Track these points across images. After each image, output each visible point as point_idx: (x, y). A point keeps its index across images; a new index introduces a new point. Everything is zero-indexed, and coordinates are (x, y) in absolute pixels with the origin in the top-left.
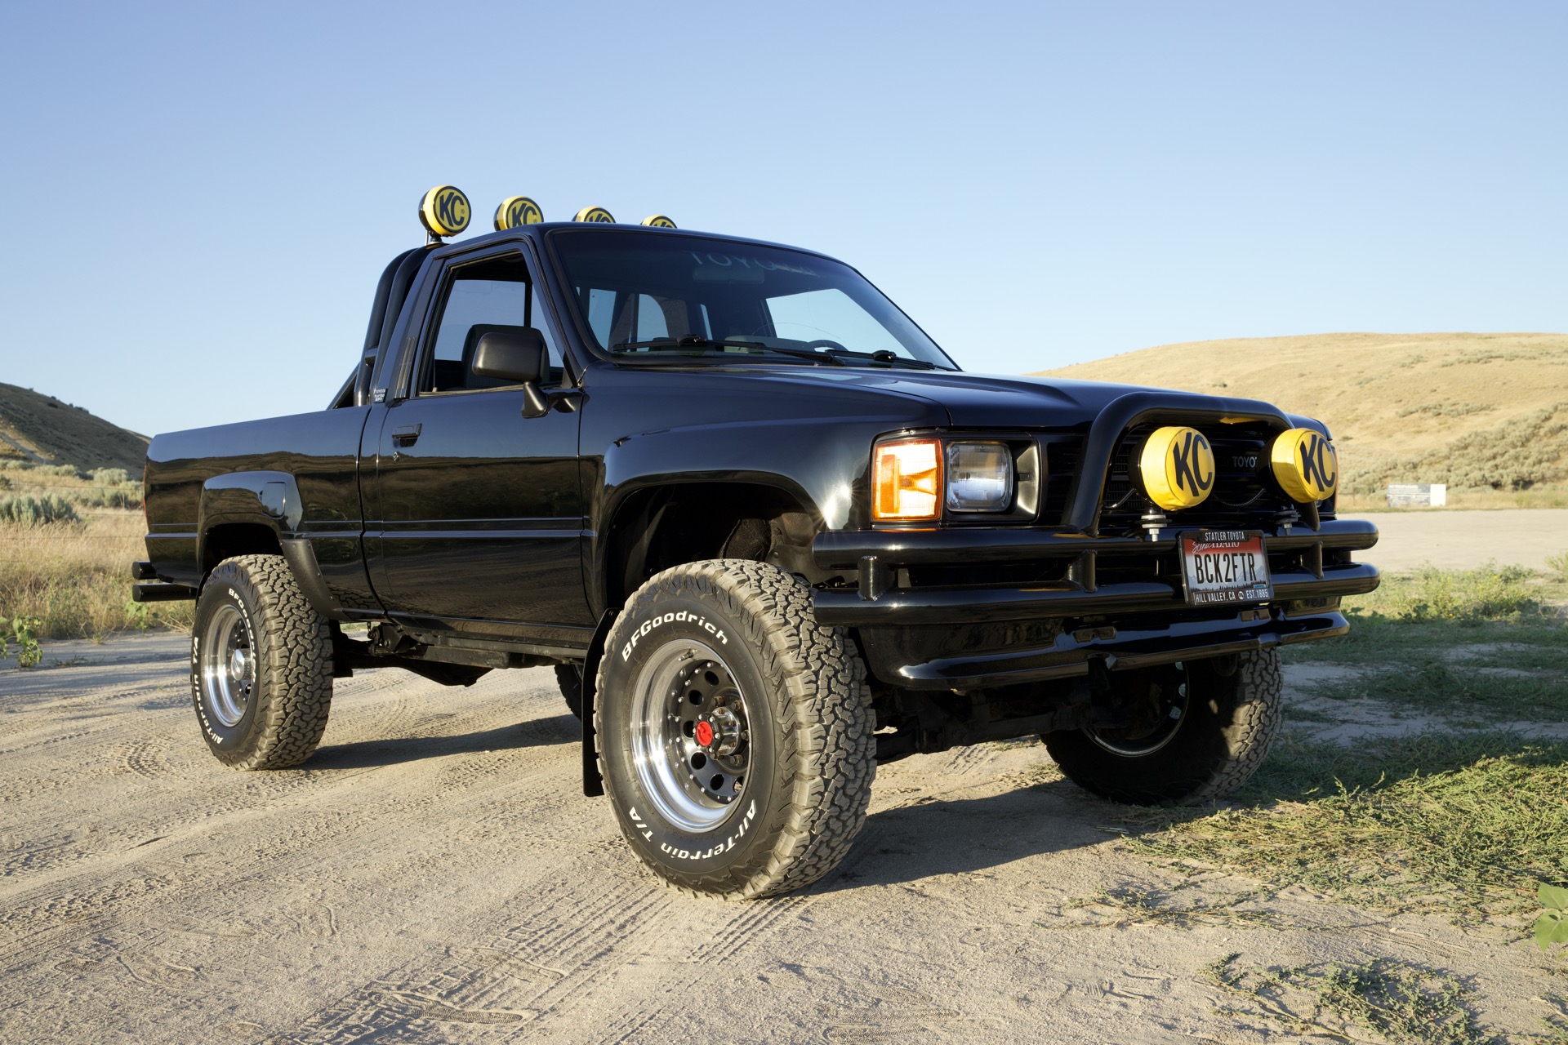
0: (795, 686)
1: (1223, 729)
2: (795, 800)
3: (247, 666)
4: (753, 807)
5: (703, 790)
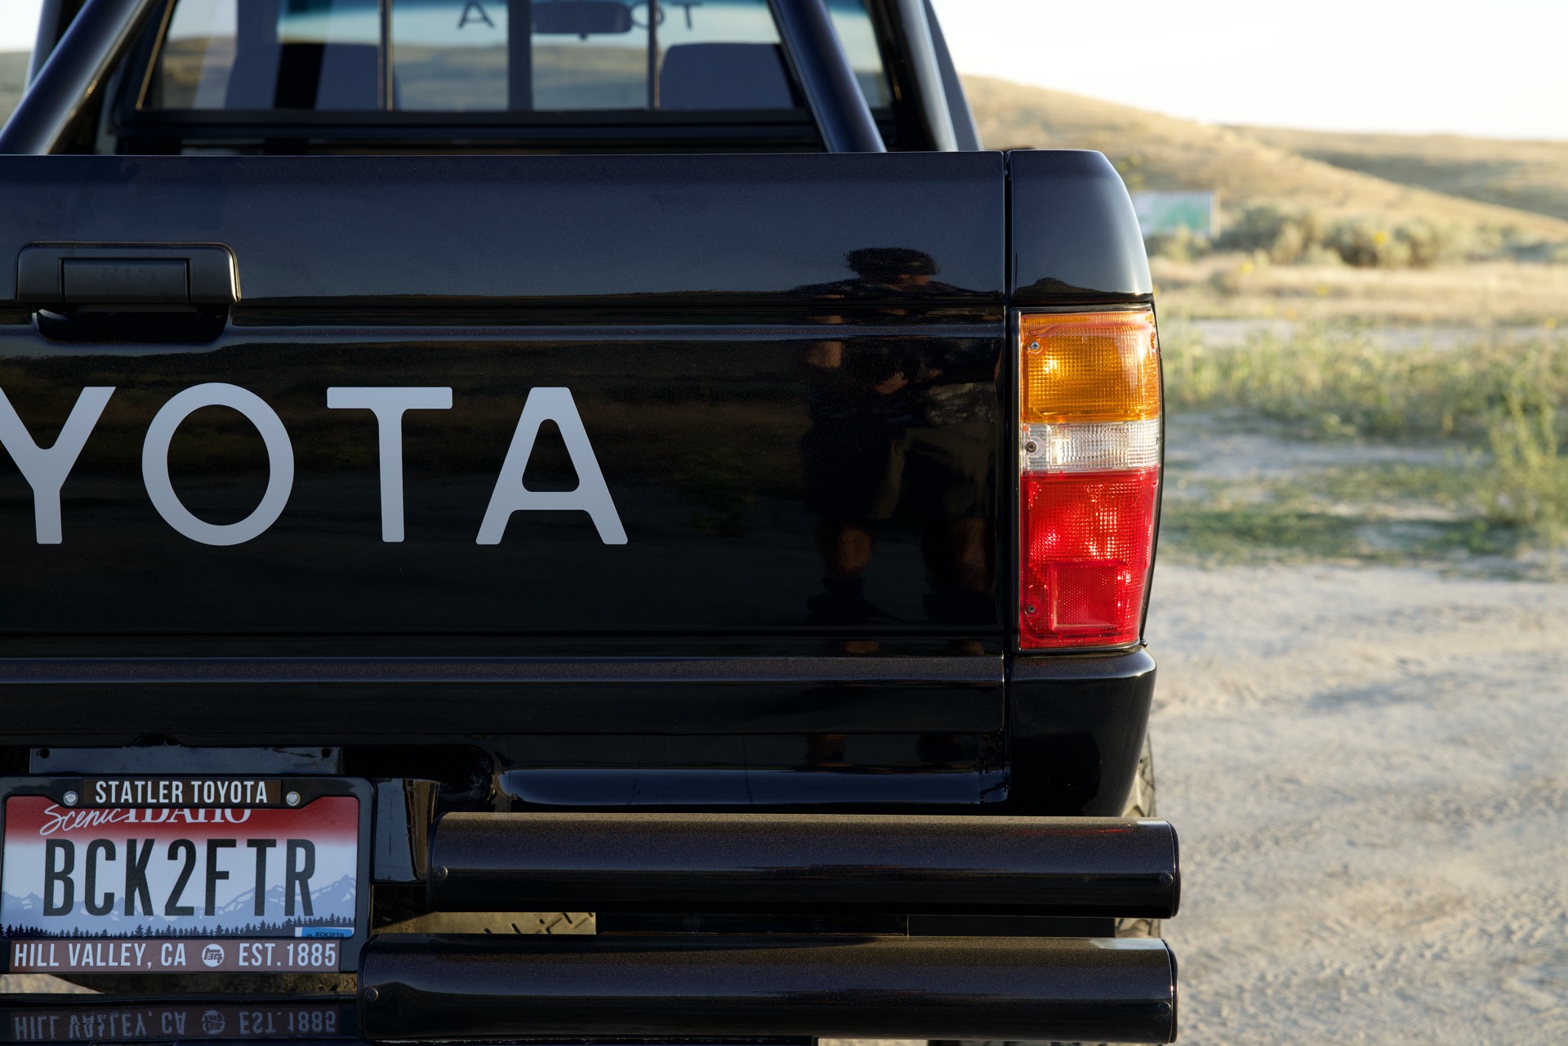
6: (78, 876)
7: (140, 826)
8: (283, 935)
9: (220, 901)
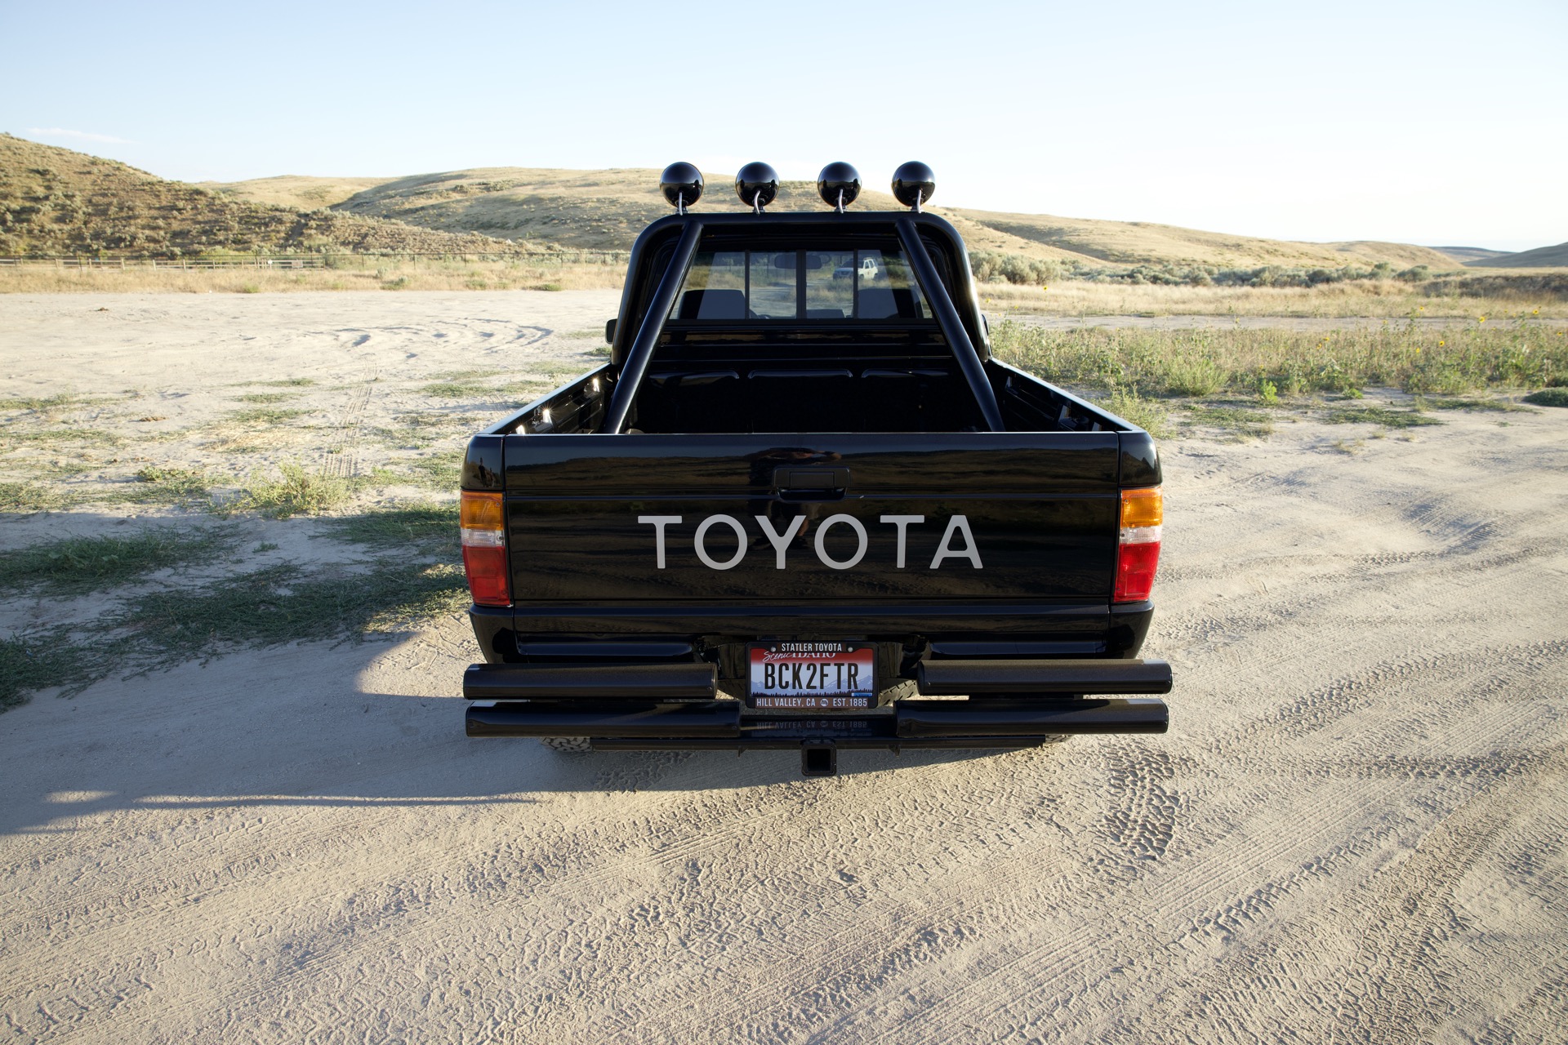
6: (776, 675)
7: (797, 659)
8: (848, 695)
9: (825, 684)
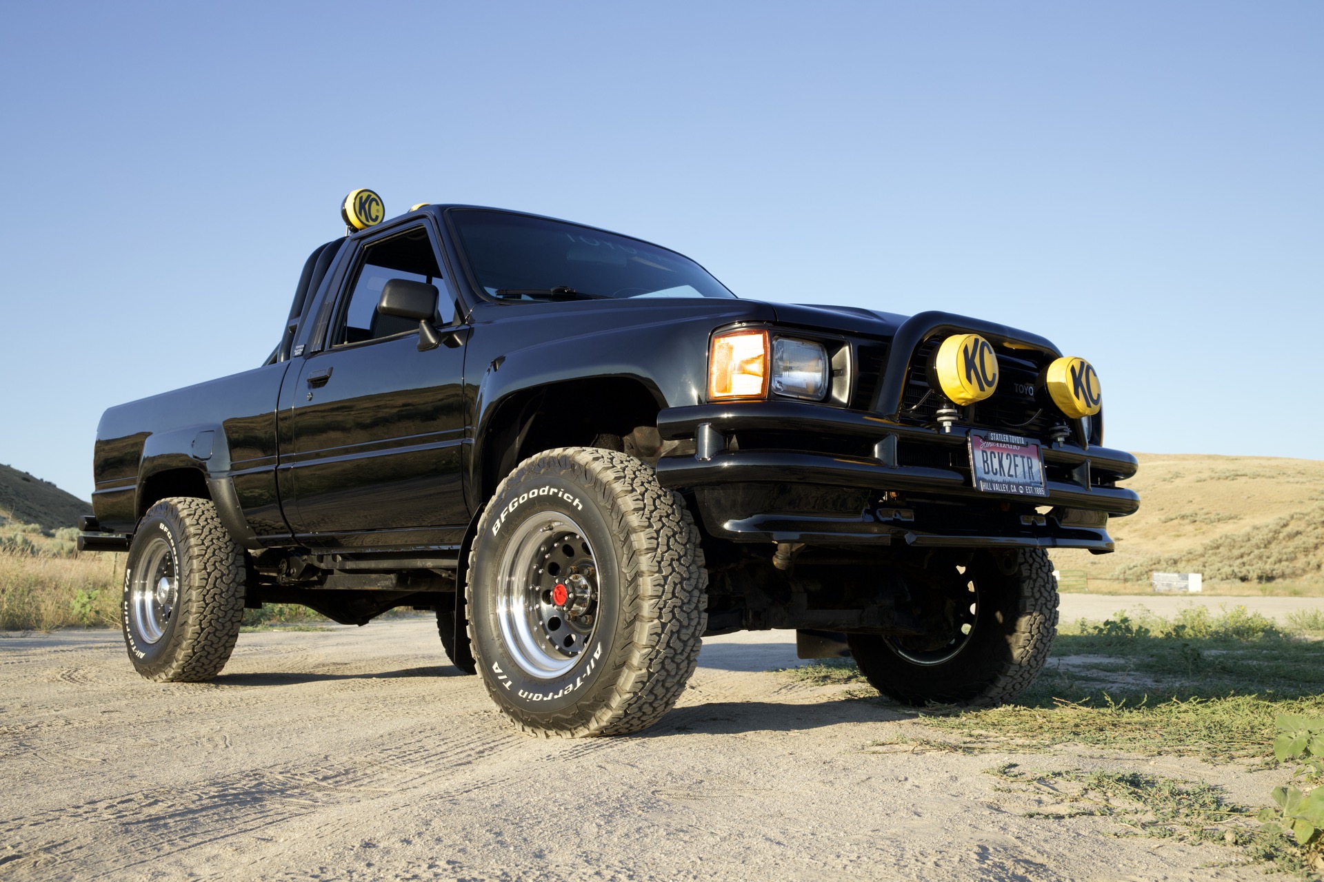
0: (639, 540)
1: (1008, 637)
2: (636, 640)
3: (171, 592)
4: (599, 648)
5: (557, 647)
